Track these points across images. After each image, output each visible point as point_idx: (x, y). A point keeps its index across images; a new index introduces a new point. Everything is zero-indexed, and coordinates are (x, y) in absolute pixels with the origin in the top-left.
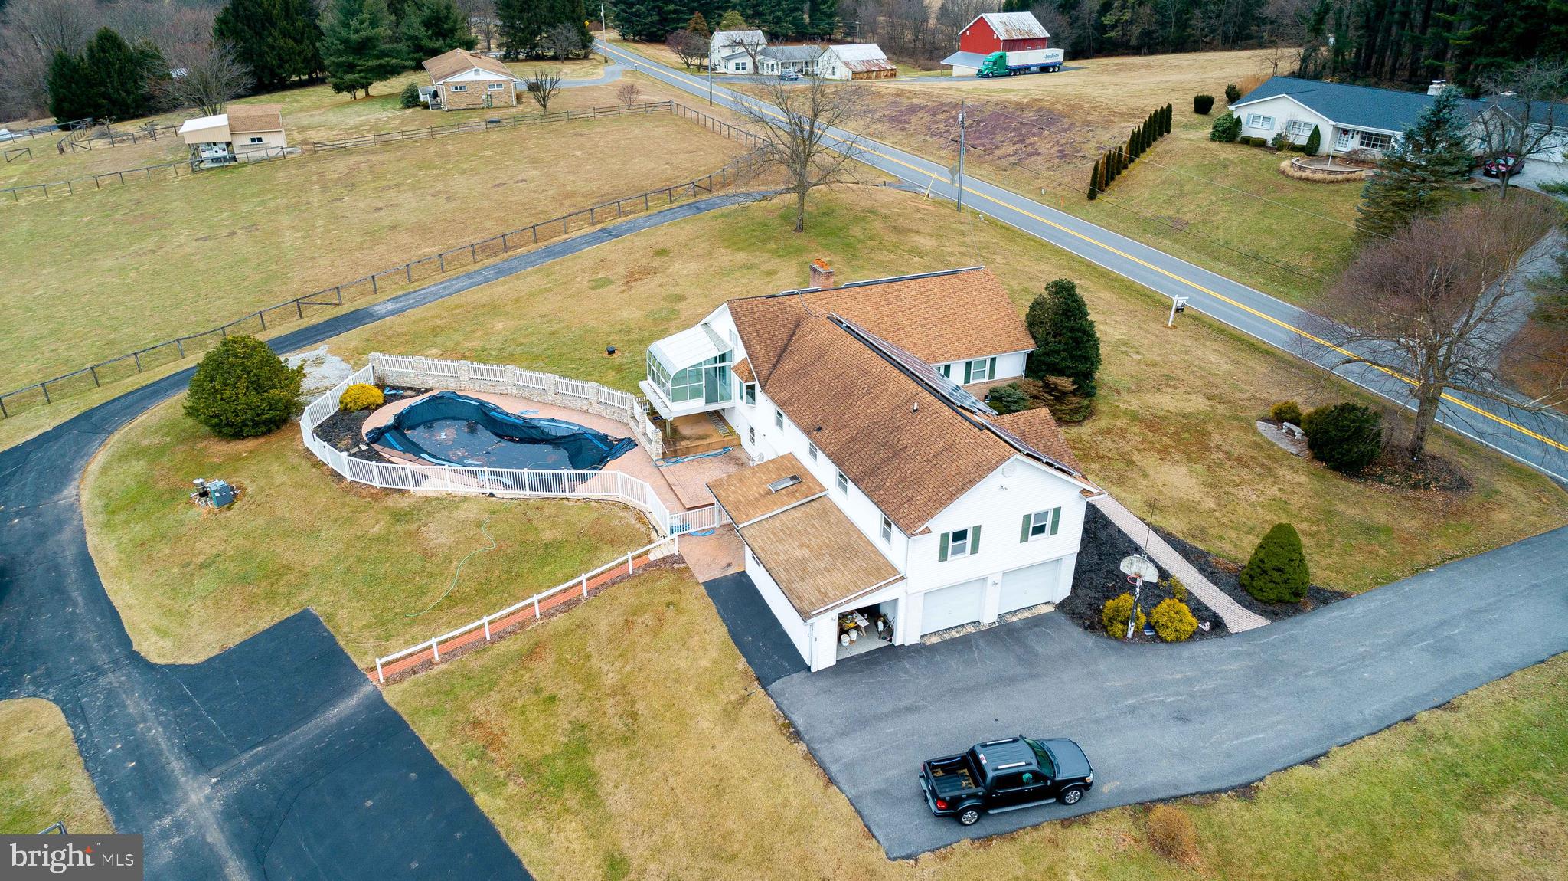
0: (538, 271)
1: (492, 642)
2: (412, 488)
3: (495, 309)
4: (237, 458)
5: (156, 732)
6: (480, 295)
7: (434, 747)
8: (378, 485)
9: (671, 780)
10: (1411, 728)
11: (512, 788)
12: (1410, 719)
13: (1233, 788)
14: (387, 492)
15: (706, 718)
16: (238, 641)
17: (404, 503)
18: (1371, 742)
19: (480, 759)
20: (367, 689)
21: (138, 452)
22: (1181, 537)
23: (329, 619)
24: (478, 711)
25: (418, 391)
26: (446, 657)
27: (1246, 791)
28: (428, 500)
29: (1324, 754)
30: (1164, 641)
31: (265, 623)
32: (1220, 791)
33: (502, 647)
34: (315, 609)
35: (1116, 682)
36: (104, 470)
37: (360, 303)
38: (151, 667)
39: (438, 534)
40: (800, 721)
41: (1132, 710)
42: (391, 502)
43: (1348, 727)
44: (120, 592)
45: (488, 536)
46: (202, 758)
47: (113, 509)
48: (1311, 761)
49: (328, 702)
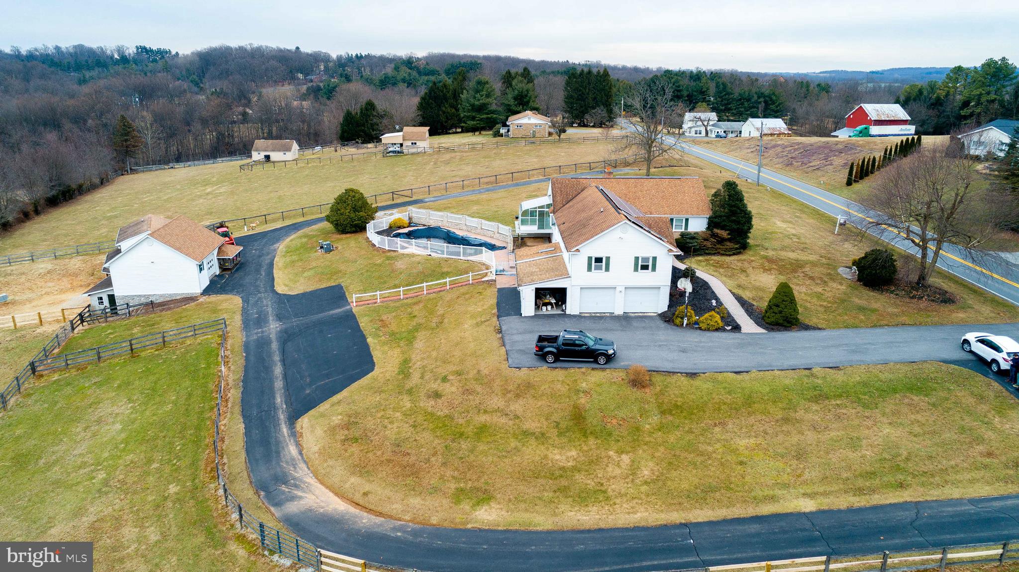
0: (506, 191)
1: (403, 299)
2: (399, 250)
3: (477, 202)
4: (342, 239)
5: (270, 310)
6: (473, 197)
7: (361, 325)
8: (387, 248)
9: (442, 341)
10: (807, 372)
11: (383, 338)
12: (809, 369)
13: (686, 373)
14: (389, 251)
15: (468, 324)
16: (310, 290)
17: (393, 254)
18: (778, 373)
19: (376, 329)
20: (348, 307)
21: (306, 236)
22: (746, 299)
23: (347, 287)
24: (384, 317)
25: (424, 225)
26: (381, 302)
27: (693, 375)
28: (403, 254)
29: (747, 372)
30: (700, 329)
31: (324, 286)
32: (677, 373)
33: (405, 301)
34: (343, 284)
35: (662, 338)
36: (291, 241)
37: (421, 197)
38: (277, 293)
39: (400, 265)
40: (504, 328)
41: (660, 346)
42: (389, 254)
43: (770, 366)
44: (277, 273)
45: (420, 267)
46: (279, 318)
47: (289, 251)
48: (736, 373)
49: (332, 309)
